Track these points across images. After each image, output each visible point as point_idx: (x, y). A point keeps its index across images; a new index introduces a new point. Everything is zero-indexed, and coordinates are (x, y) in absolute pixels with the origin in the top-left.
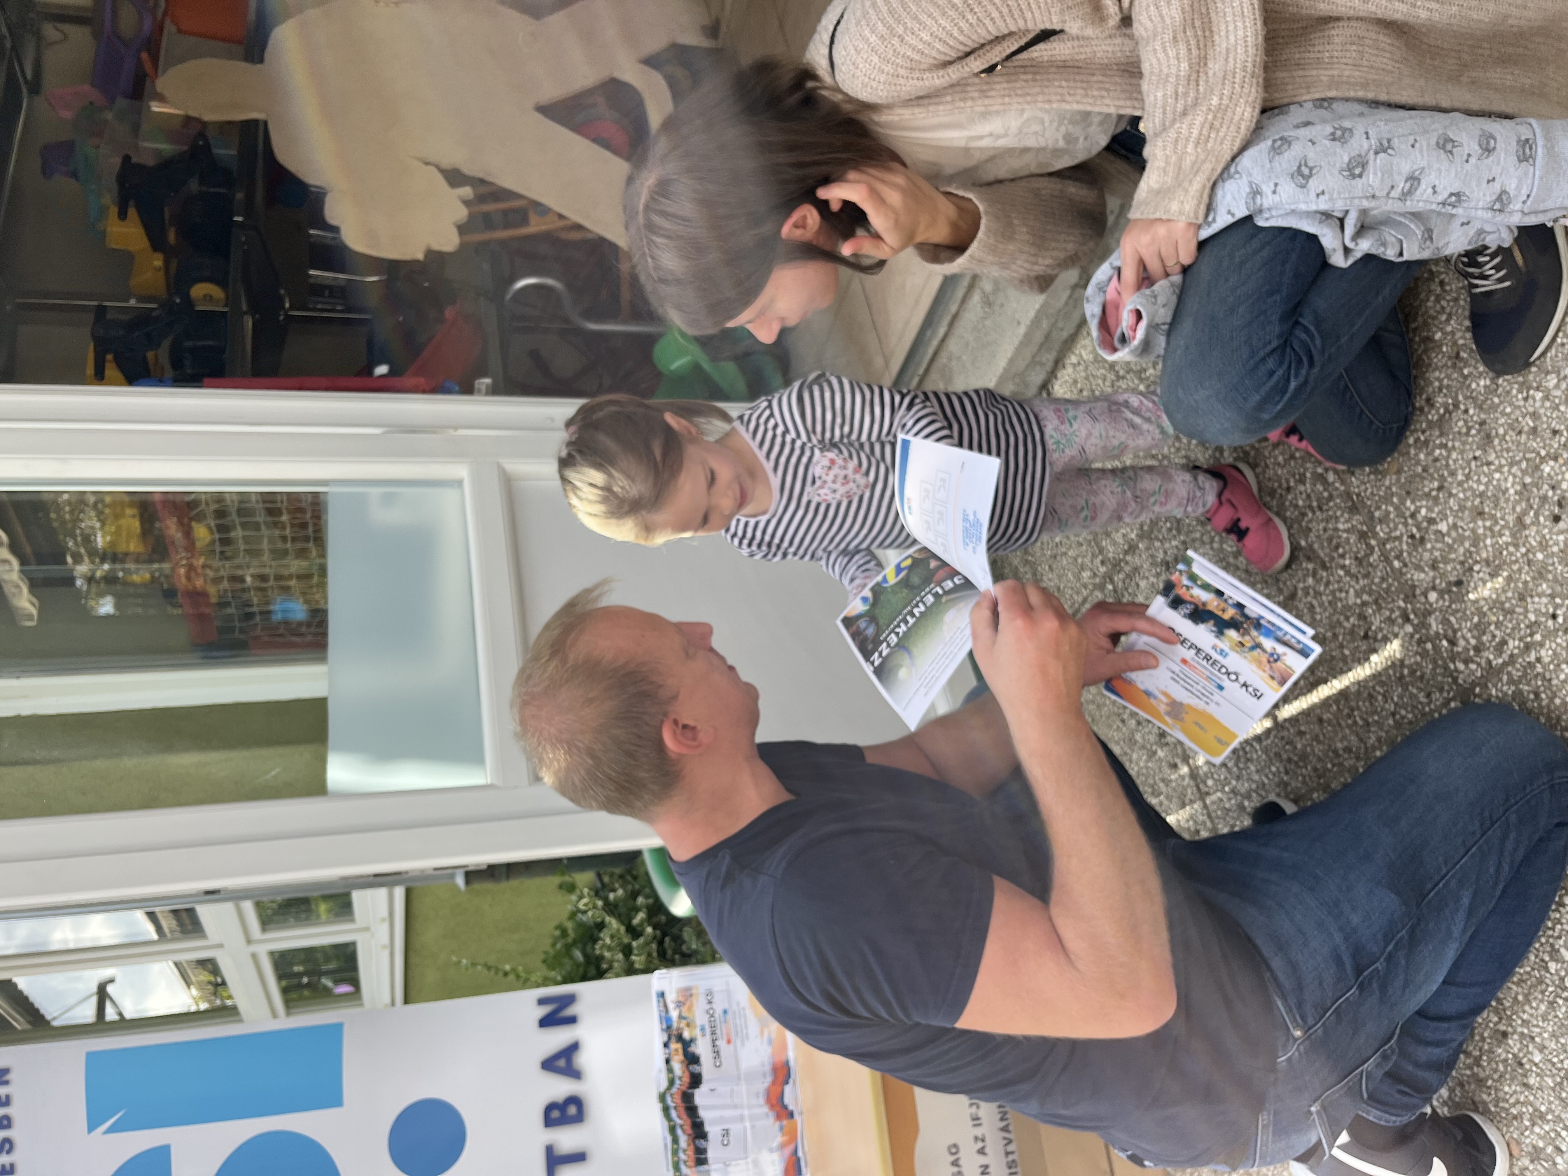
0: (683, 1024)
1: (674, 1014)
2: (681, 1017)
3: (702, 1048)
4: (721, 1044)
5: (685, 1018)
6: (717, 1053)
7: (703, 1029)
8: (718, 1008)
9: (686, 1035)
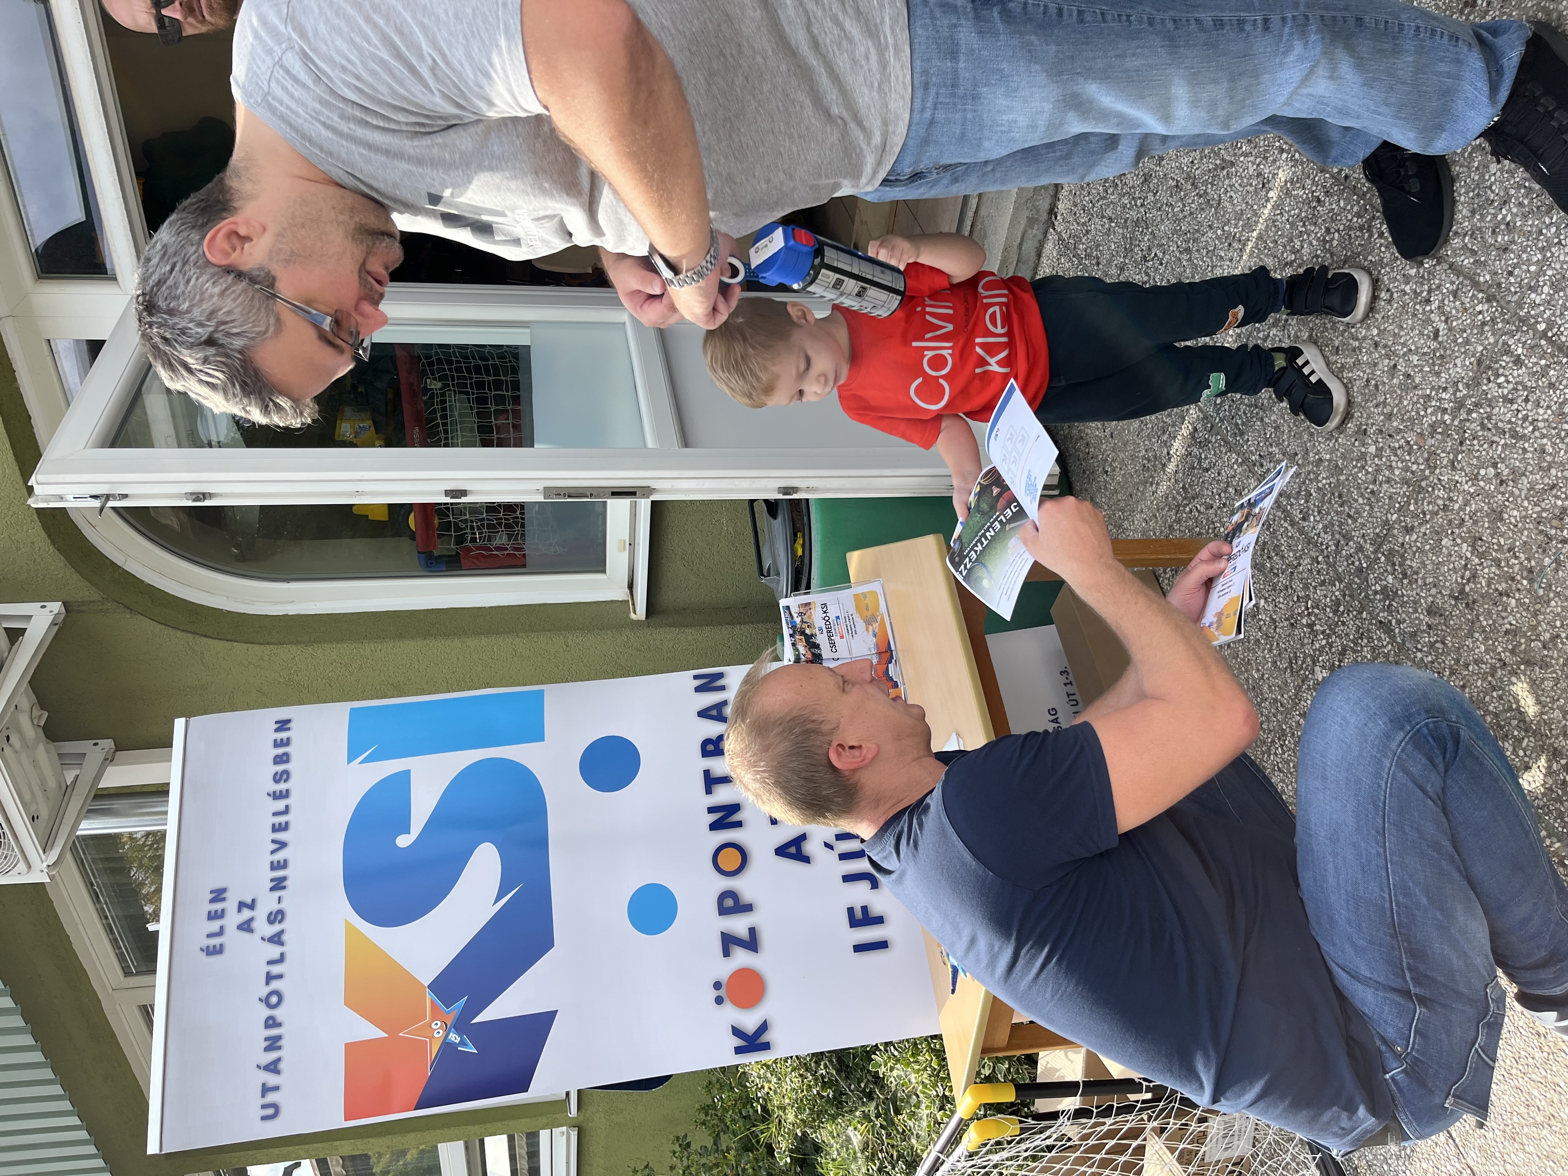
0: (805, 626)
1: (798, 620)
2: (802, 621)
3: (822, 639)
4: (836, 638)
5: (806, 622)
6: (833, 644)
7: (820, 629)
8: (832, 615)
9: (808, 631)
